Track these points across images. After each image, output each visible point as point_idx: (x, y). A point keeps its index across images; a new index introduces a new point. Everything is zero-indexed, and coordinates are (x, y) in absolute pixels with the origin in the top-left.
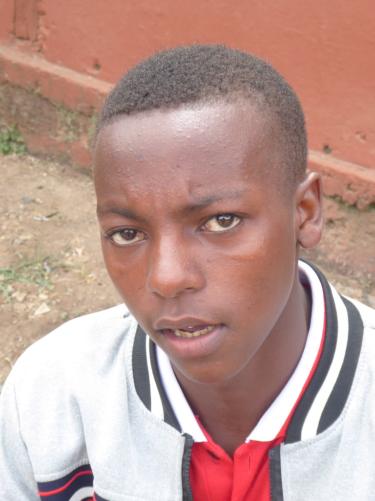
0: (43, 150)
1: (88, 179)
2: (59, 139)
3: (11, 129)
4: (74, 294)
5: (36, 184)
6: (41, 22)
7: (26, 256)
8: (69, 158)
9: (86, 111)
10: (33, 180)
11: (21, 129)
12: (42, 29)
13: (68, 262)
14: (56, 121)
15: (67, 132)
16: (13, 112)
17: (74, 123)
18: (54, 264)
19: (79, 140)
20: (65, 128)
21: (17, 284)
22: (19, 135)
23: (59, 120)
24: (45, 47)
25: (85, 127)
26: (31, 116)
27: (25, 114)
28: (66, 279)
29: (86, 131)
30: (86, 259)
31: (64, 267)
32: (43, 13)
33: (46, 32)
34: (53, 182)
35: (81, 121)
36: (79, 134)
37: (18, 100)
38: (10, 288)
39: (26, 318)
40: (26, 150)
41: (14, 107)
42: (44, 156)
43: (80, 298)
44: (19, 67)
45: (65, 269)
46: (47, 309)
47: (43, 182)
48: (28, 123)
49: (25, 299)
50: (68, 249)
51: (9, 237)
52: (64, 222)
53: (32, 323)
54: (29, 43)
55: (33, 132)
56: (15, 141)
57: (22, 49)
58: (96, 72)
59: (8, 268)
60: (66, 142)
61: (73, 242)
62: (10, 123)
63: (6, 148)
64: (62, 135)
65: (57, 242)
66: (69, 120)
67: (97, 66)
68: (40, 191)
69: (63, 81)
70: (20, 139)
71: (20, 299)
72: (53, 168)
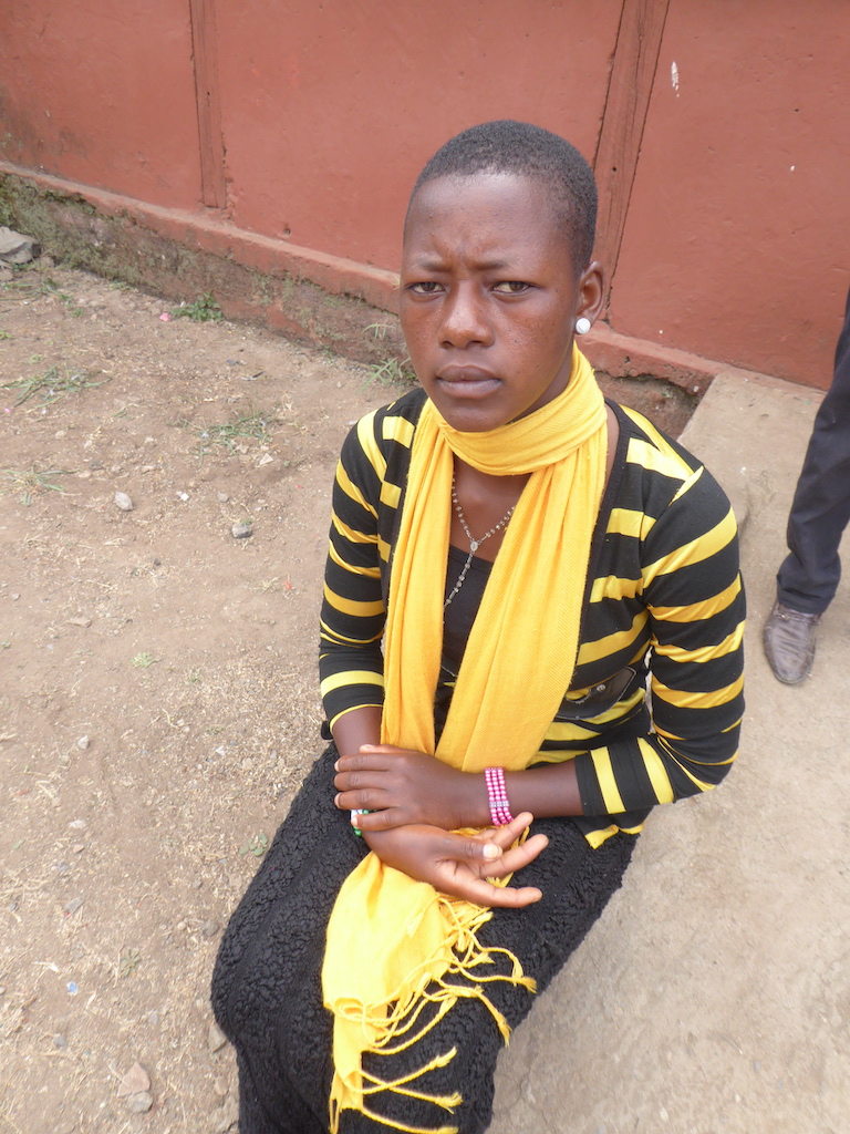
0: (239, 314)
1: (285, 340)
2: (254, 303)
3: (208, 296)
4: (292, 444)
5: (237, 348)
6: (229, 189)
7: (242, 413)
8: (265, 321)
9: (280, 274)
10: (233, 344)
11: (217, 296)
12: (231, 196)
13: (281, 417)
14: (250, 285)
15: (261, 296)
16: (208, 279)
17: (268, 287)
18: (269, 419)
19: (274, 304)
20: (260, 292)
21: (238, 438)
22: (215, 301)
23: (253, 285)
24: (234, 214)
25: (279, 290)
26: (225, 282)
27: (220, 281)
28: (282, 431)
29: (280, 294)
30: (296, 413)
31: (278, 421)
32: (231, 180)
33: (235, 199)
34: (251, 343)
35: (275, 284)
36: (274, 297)
37: (212, 268)
38: (233, 442)
39: (253, 468)
40: (222, 315)
41: (208, 275)
42: (241, 322)
43: (298, 448)
44: (211, 235)
45: (280, 423)
46: (270, 459)
47: (243, 345)
48: (223, 289)
49: (248, 451)
50: (278, 405)
51: (222, 396)
52: (270, 381)
53: (258, 472)
54: (219, 210)
55: (228, 298)
56: (211, 308)
57: (212, 217)
58: (286, 236)
59: (227, 425)
60: (262, 306)
61: (282, 398)
62: (205, 291)
63: (204, 315)
64: (257, 300)
65: (268, 399)
66: (263, 284)
67: (287, 230)
68: (242, 353)
69: (255, 246)
70: (216, 306)
71: (244, 451)
72: (250, 332)
